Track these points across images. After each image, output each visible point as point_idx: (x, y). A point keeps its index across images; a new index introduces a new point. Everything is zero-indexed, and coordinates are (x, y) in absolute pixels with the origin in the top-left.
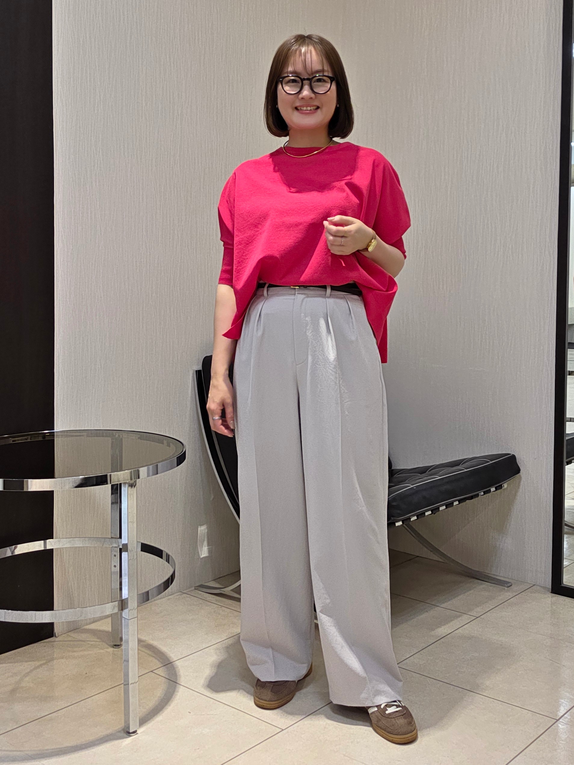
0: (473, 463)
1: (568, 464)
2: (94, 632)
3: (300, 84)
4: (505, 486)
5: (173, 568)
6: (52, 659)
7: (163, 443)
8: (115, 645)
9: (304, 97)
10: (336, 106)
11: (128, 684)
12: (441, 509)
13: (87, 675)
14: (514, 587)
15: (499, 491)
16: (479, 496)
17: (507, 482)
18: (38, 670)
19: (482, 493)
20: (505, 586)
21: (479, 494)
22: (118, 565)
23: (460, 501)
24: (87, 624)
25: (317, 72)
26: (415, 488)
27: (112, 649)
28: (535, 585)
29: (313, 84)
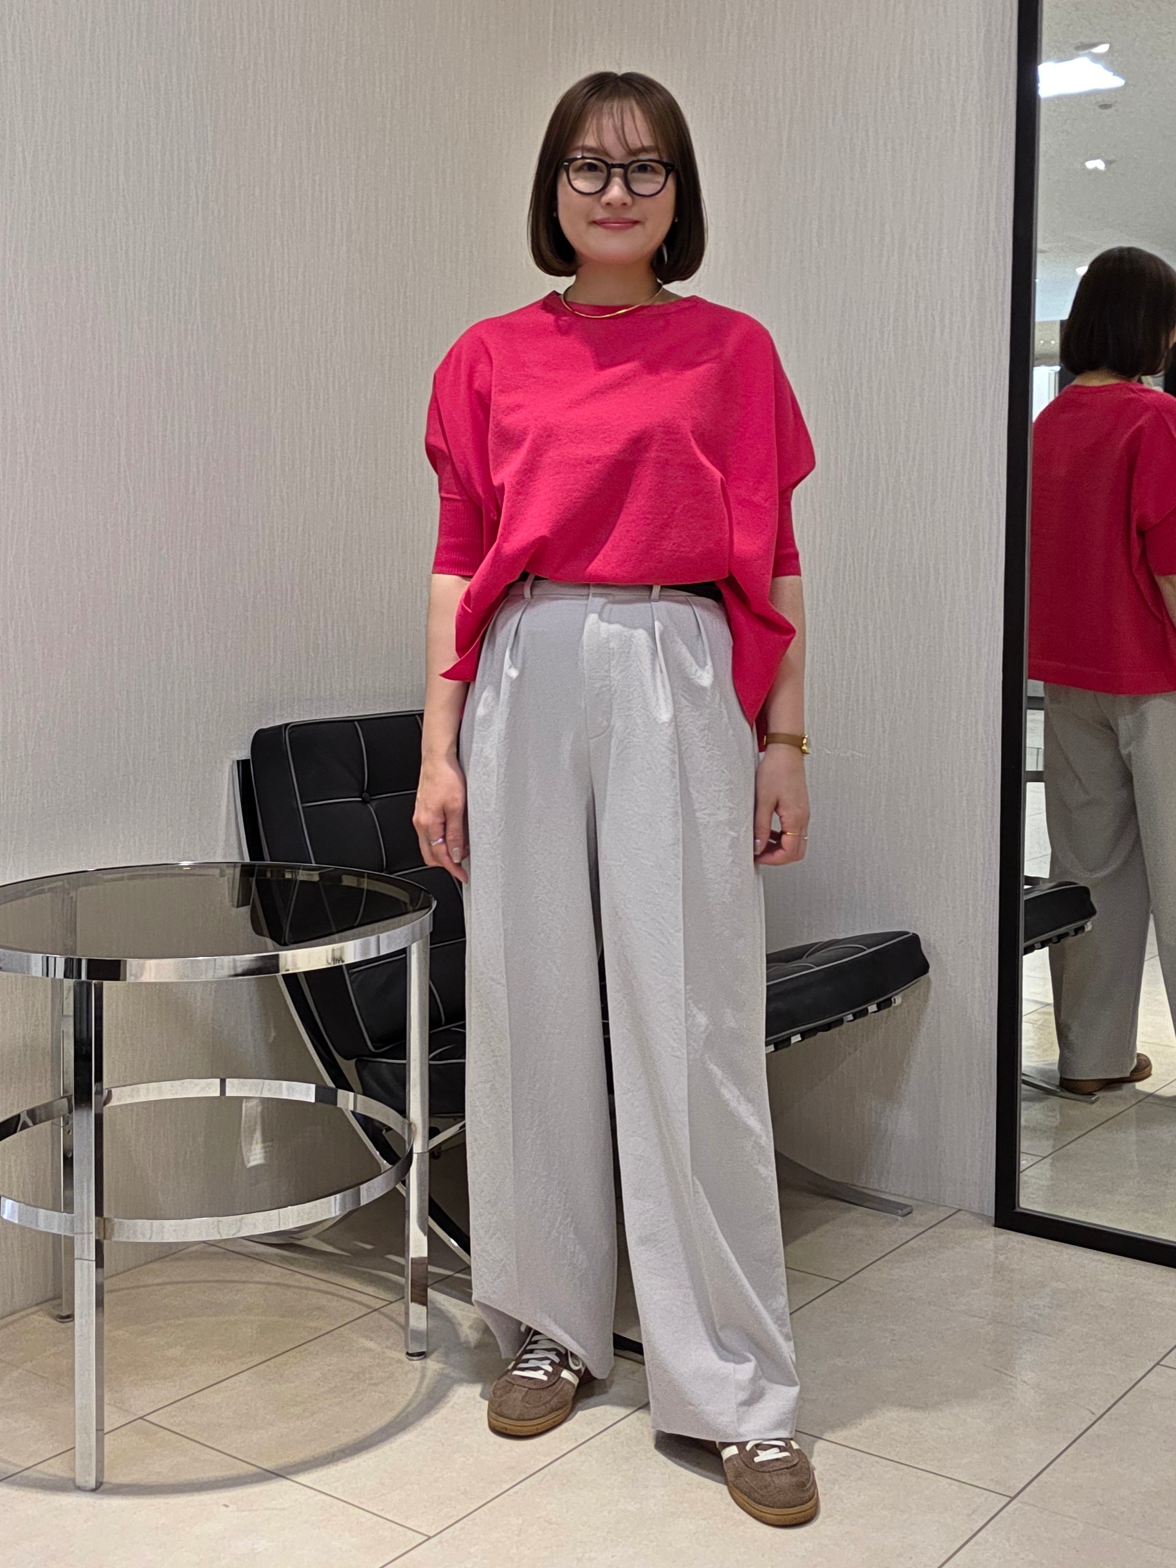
1: (1026, 953)
3: (606, 174)
4: (898, 1000)
9: (612, 202)
10: (674, 219)
14: (916, 1216)
15: (884, 1012)
17: (901, 993)
19: (851, 1017)
20: (896, 1214)
21: (844, 1018)
23: (804, 1035)
28: (960, 1210)
29: (630, 176)
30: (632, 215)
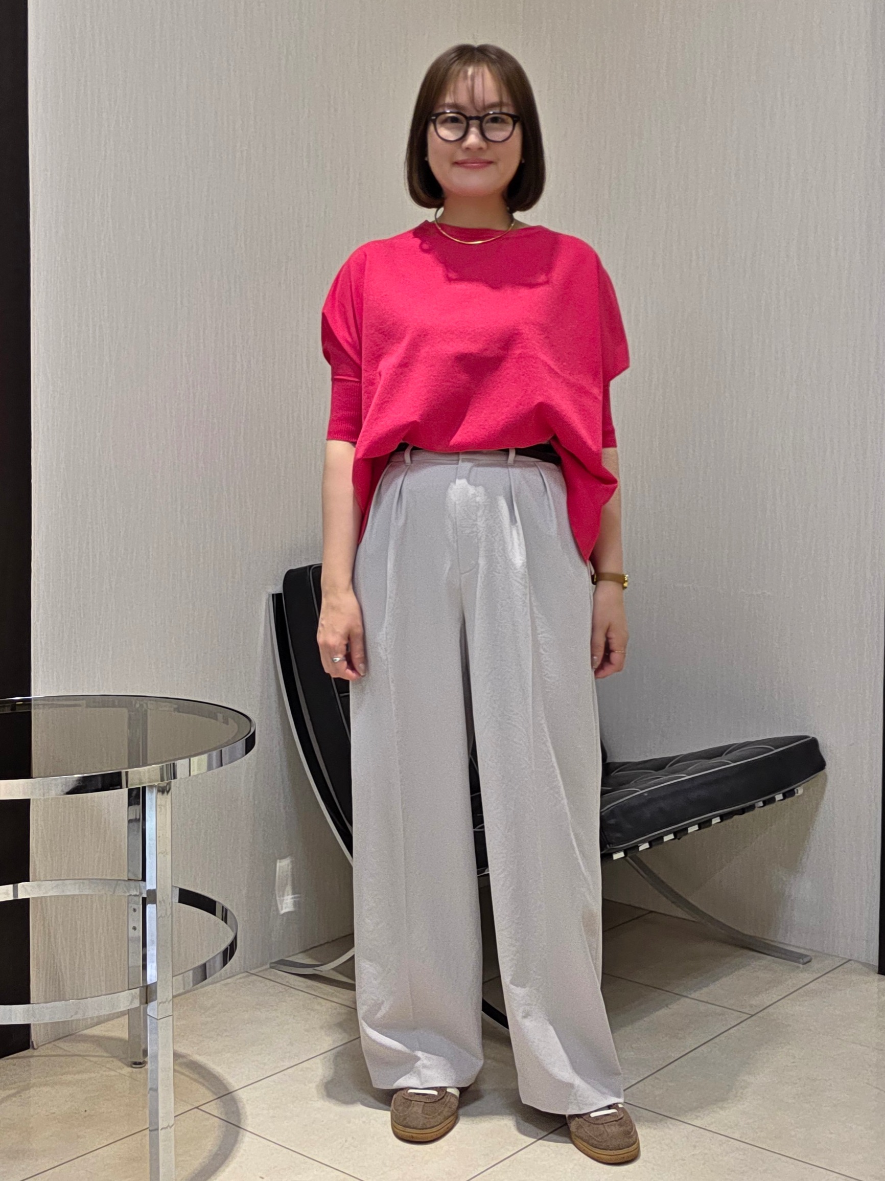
0: (745, 753)
2: (98, 1041)
3: (465, 125)
4: (800, 791)
5: (233, 931)
6: (27, 1088)
7: (216, 719)
8: (135, 1063)
9: (470, 147)
10: (522, 160)
11: (157, 1130)
12: (691, 830)
13: (87, 1114)
14: (815, 964)
15: (788, 800)
16: (756, 809)
17: (803, 785)
18: (3, 1105)
19: (761, 804)
20: (799, 963)
21: (756, 804)
22: (139, 926)
23: (723, 817)
24: (87, 1027)
25: (492, 106)
26: (646, 794)
27: (130, 1069)
28: (850, 960)
29: (485, 126)
30: (487, 157)
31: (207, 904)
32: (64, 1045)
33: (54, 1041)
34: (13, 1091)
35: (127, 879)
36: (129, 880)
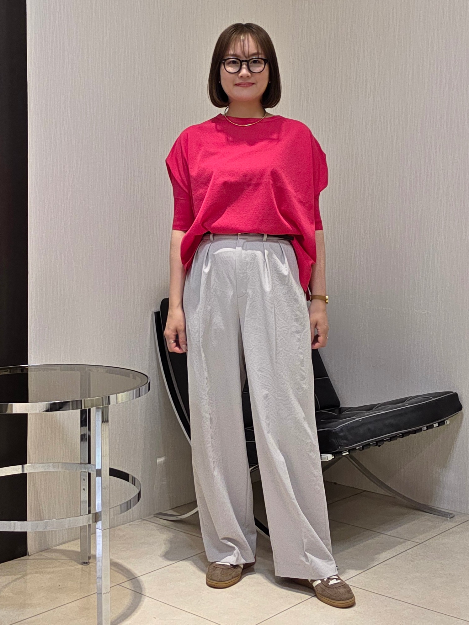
0: (417, 400)
2: (63, 552)
3: (240, 64)
4: (448, 422)
5: (138, 489)
6: (26, 575)
7: (129, 377)
8: (84, 563)
9: (243, 76)
10: (269, 82)
11: (101, 593)
12: (385, 441)
13: (60, 587)
15: (442, 427)
16: (423, 431)
17: (450, 419)
18: (15, 583)
19: (425, 428)
21: (422, 428)
22: (86, 488)
23: (404, 435)
24: (57, 545)
25: (254, 55)
26: (360, 421)
27: (81, 566)
29: (250, 64)
30: (252, 81)
31: (124, 476)
32: (45, 554)
33: (40, 552)
34: (20, 576)
35: (80, 463)
36: (81, 463)
